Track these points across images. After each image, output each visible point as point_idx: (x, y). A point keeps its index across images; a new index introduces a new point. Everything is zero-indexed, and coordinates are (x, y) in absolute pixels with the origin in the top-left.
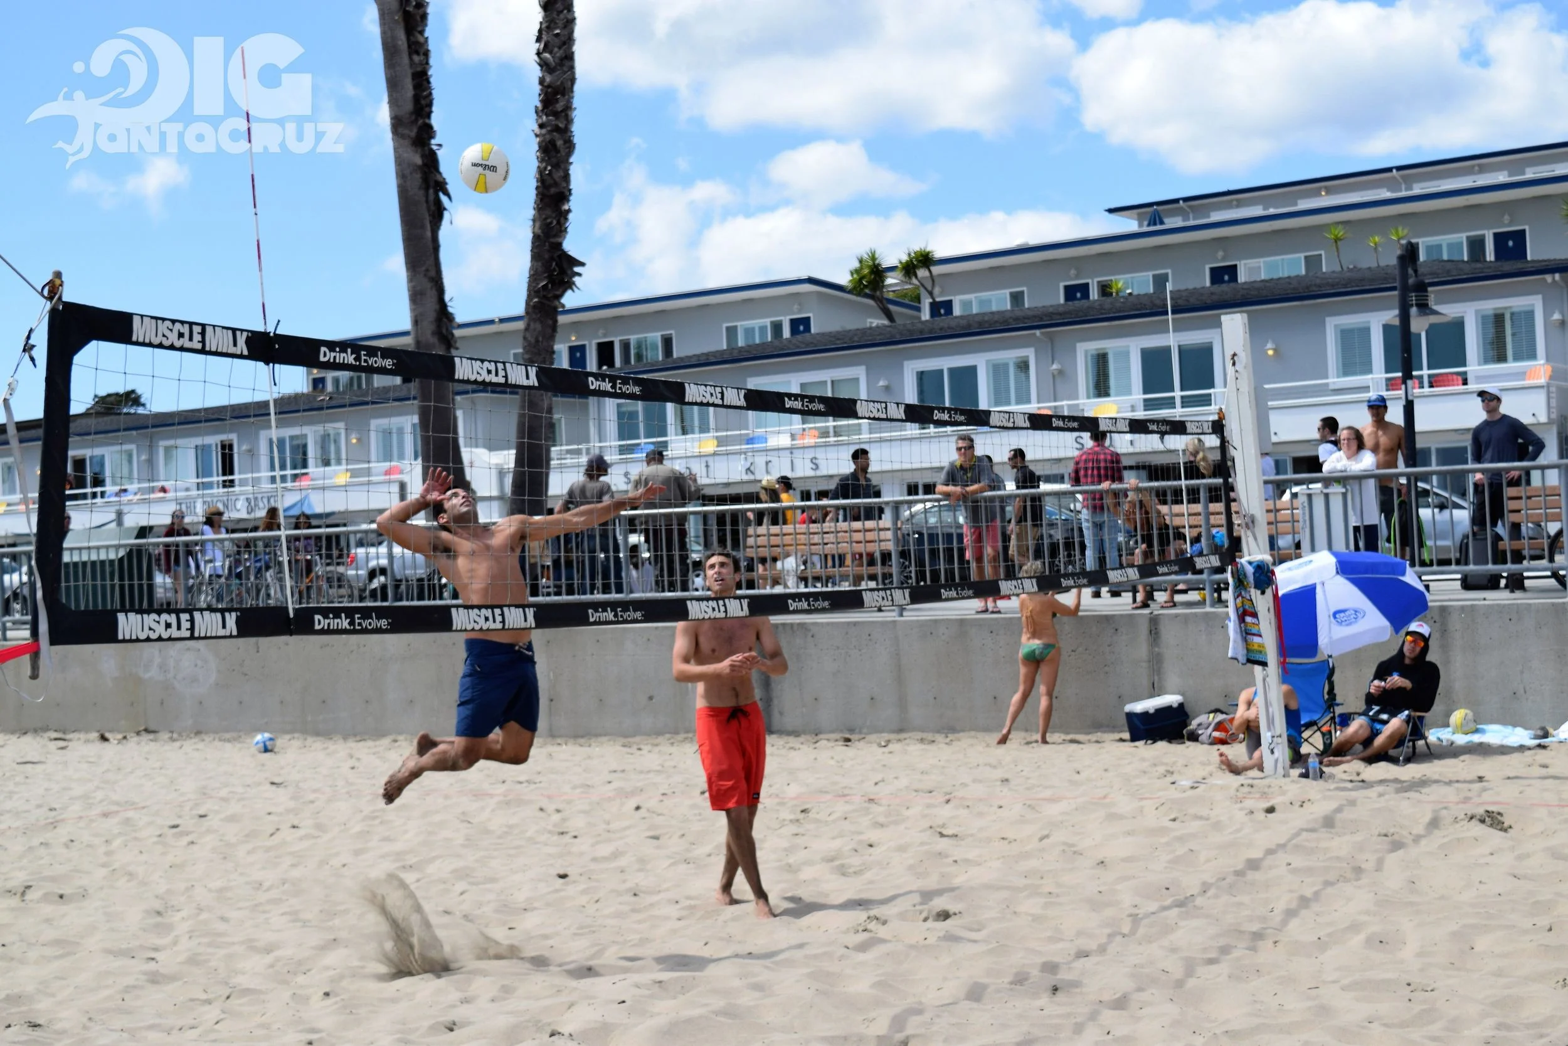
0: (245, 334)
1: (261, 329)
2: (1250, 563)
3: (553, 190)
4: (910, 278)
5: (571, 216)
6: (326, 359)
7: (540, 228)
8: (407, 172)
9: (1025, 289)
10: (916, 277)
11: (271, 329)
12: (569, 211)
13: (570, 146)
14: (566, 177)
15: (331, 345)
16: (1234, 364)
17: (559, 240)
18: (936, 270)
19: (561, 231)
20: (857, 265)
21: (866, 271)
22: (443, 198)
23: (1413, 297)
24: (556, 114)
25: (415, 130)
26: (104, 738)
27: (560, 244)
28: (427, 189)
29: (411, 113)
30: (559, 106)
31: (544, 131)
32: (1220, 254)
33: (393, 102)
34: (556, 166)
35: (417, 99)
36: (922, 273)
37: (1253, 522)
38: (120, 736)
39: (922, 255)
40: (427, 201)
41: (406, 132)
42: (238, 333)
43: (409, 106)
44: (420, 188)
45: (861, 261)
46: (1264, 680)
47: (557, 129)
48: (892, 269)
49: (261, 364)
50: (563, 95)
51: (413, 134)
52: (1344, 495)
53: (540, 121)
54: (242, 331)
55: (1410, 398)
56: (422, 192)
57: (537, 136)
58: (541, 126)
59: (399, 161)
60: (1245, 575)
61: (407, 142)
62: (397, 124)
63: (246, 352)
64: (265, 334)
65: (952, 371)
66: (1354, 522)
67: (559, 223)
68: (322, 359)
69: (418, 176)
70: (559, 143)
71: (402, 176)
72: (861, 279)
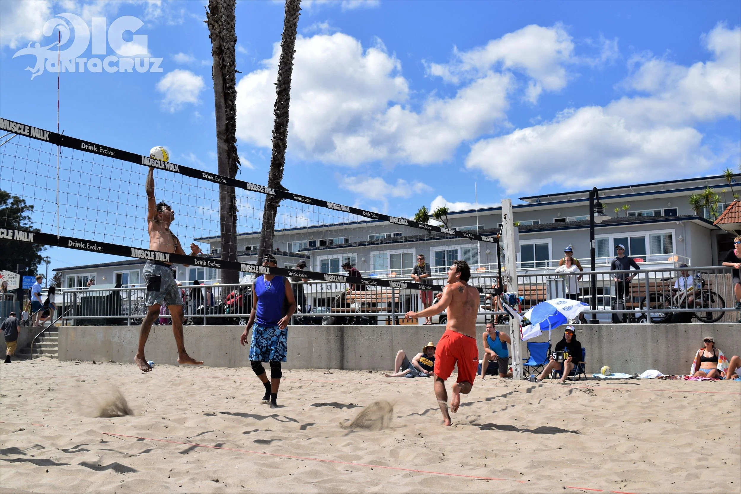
0: (48, 133)
1: (56, 132)
2: (508, 294)
3: (277, 162)
4: (438, 218)
5: (284, 172)
6: (84, 147)
7: (272, 176)
8: (222, 152)
9: (484, 225)
10: (441, 218)
11: (60, 133)
12: (283, 170)
13: (285, 146)
14: (283, 157)
15: (87, 143)
16: (505, 218)
17: (279, 181)
18: (449, 217)
19: (280, 178)
20: (418, 212)
21: (421, 215)
22: (238, 164)
23: (596, 209)
24: (280, 133)
25: (226, 137)
26: (94, 363)
27: (280, 182)
28: (229, 159)
29: (225, 130)
30: (282, 131)
31: (275, 140)
32: (559, 214)
33: (218, 126)
34: (279, 153)
35: (227, 125)
36: (443, 217)
37: (511, 279)
38: (100, 362)
39: (443, 210)
40: (229, 164)
41: (222, 137)
42: (45, 132)
43: (224, 127)
44: (226, 158)
45: (420, 211)
46: (514, 341)
47: (280, 139)
48: (431, 216)
49: (55, 145)
50: (283, 126)
51: (225, 138)
52: (563, 281)
53: (274, 136)
54: (47, 131)
55: (593, 247)
56: (227, 160)
57: (273, 141)
58: (274, 138)
59: (219, 148)
60: (506, 298)
61: (222, 141)
62: (219, 134)
63: (48, 139)
64: (58, 135)
65: (449, 251)
66: (567, 291)
67: (279, 174)
68: (82, 147)
69: (226, 154)
70: (281, 144)
71: (220, 153)
72: (419, 218)
